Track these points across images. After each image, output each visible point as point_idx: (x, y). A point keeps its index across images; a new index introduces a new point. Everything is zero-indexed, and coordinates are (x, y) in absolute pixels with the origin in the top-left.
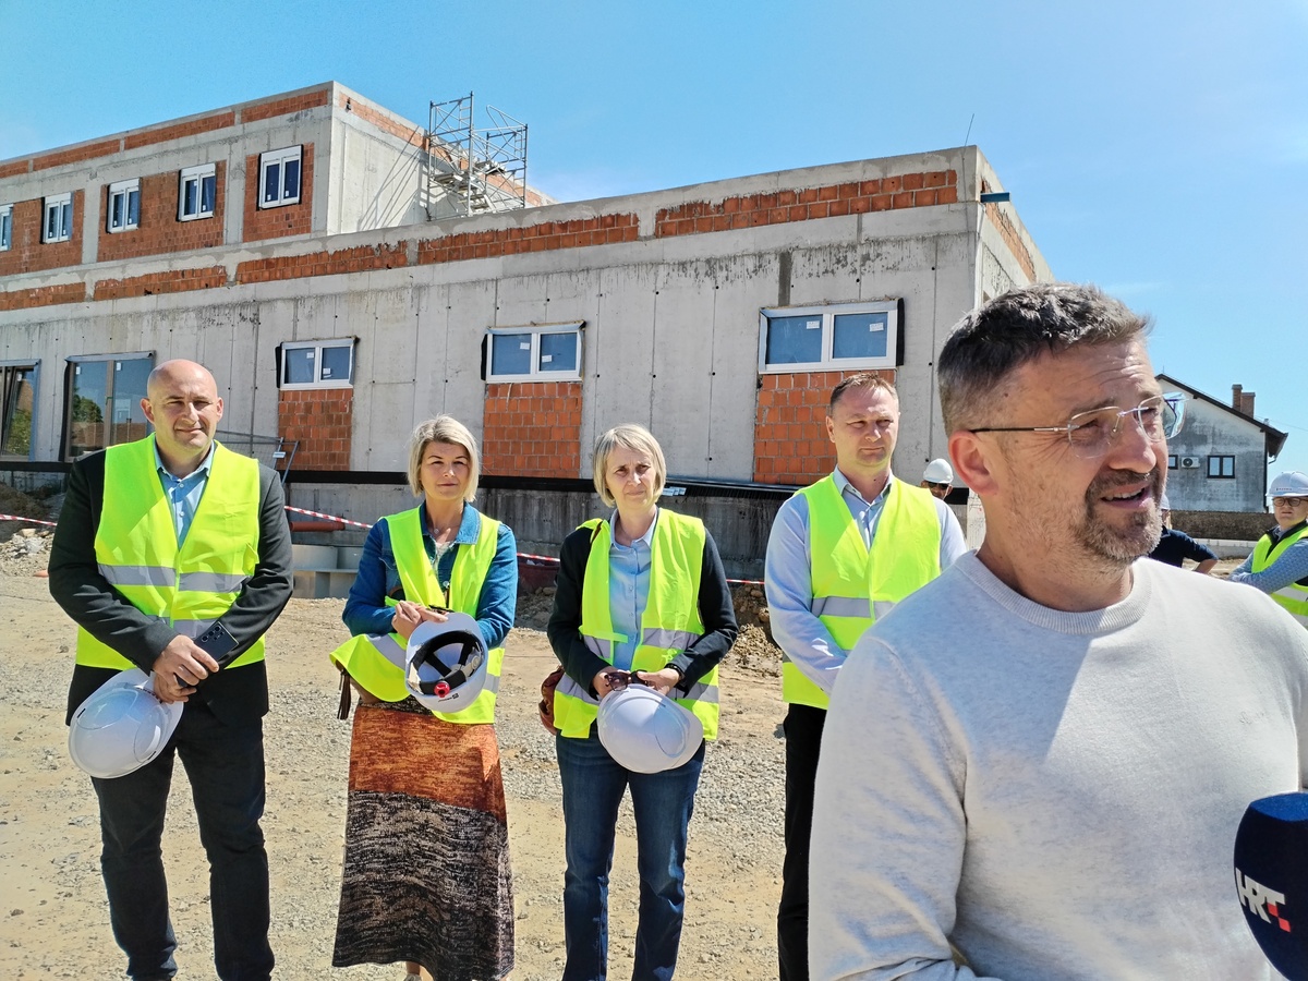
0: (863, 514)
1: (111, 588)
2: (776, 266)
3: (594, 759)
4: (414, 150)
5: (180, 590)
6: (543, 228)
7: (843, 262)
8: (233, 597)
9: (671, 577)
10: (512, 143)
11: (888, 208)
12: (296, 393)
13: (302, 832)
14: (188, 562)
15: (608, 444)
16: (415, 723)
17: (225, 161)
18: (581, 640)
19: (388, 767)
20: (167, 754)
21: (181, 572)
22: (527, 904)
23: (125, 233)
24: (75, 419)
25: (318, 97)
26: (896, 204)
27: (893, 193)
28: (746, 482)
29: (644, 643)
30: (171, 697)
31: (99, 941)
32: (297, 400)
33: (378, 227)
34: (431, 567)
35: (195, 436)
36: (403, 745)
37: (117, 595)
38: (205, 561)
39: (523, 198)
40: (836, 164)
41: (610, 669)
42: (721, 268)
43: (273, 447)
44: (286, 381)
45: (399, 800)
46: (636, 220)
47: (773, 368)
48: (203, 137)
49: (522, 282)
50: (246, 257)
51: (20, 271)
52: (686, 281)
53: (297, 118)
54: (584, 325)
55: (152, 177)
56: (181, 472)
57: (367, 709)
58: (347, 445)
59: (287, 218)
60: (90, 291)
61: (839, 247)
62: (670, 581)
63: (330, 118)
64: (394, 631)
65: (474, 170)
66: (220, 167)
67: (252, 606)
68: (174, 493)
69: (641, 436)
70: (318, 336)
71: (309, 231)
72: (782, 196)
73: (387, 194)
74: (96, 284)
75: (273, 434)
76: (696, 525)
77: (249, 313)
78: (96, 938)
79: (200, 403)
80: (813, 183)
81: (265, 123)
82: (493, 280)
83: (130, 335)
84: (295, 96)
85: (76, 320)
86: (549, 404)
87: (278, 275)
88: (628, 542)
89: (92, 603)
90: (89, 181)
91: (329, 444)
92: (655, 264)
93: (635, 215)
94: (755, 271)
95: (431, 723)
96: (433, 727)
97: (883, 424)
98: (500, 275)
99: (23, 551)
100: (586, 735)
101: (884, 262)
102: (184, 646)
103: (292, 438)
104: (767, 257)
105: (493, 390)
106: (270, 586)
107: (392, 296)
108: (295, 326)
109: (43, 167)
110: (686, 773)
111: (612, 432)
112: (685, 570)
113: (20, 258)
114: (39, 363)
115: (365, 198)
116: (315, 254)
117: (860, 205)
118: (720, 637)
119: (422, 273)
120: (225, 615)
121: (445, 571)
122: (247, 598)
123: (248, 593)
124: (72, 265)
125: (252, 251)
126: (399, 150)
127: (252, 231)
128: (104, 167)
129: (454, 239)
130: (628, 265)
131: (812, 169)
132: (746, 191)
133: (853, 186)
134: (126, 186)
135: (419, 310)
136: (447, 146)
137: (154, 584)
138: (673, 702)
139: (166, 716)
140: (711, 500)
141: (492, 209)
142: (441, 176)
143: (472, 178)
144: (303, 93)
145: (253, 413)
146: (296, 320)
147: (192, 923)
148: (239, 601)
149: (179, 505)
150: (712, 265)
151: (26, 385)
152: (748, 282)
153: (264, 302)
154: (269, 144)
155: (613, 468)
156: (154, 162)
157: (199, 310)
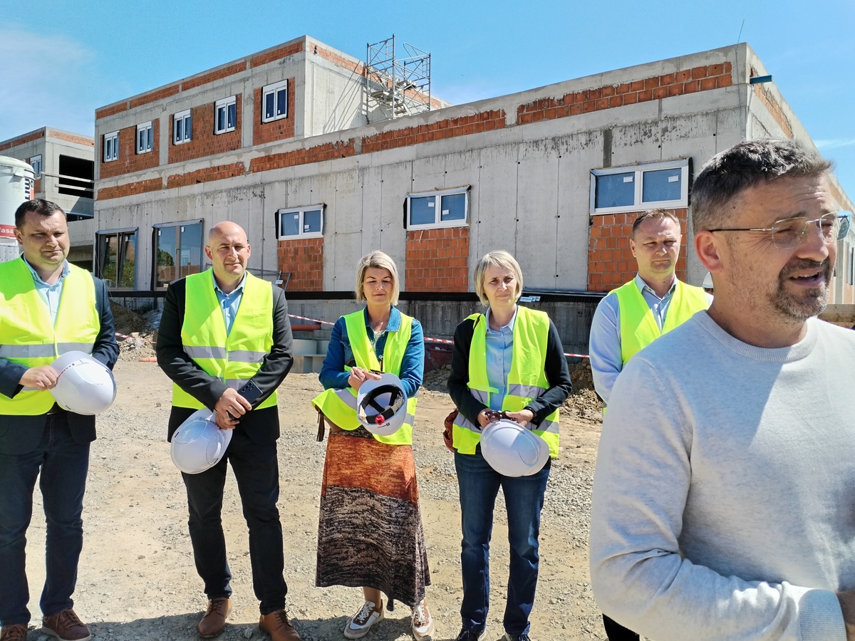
0: (656, 306)
1: (189, 360)
2: (601, 139)
3: (479, 468)
4: (357, 77)
5: (229, 361)
6: (442, 124)
7: (649, 134)
8: (259, 365)
9: (527, 350)
10: (420, 67)
11: (681, 93)
12: (288, 242)
13: (300, 516)
14: (232, 344)
15: (485, 264)
16: (364, 444)
17: (241, 94)
18: (468, 391)
19: (348, 472)
20: (223, 461)
21: (229, 350)
22: (438, 564)
23: (183, 145)
24: (158, 264)
25: (296, 47)
26: (686, 90)
27: (684, 82)
28: (583, 291)
29: (509, 394)
30: (226, 426)
31: (187, 575)
32: (289, 246)
33: (336, 130)
34: (371, 346)
35: (236, 267)
36: (357, 458)
37: (195, 364)
38: (243, 343)
39: (429, 104)
40: (643, 65)
41: (488, 410)
42: (563, 143)
43: (275, 277)
44: (282, 235)
45: (357, 492)
46: (504, 114)
47: (600, 211)
48: (228, 79)
49: (428, 161)
50: (256, 155)
51: (125, 173)
52: (539, 153)
53: (284, 61)
54: (470, 188)
55: (198, 107)
56: (227, 290)
57: (335, 435)
58: (321, 275)
59: (280, 128)
60: (165, 183)
61: (646, 123)
62: (526, 353)
63: (304, 60)
64: (350, 386)
65: (396, 87)
66: (238, 98)
67: (271, 371)
68: (224, 302)
69: (506, 258)
70: (301, 204)
71: (293, 135)
72: (604, 90)
73: (341, 108)
74: (168, 178)
75: (275, 269)
76: (543, 317)
77: (258, 192)
78: (185, 574)
79: (238, 247)
80: (626, 80)
81: (264, 67)
82: (410, 161)
83: (189, 209)
84: (282, 47)
85: (157, 201)
86: (447, 242)
87: (275, 166)
88: (497, 328)
89: (180, 368)
90: (162, 112)
91: (310, 274)
92: (517, 143)
93: (503, 110)
94: (586, 144)
95: (373, 444)
96: (374, 447)
97: (669, 244)
98: (414, 158)
99: (133, 346)
100: (473, 453)
101: (678, 133)
102: (231, 394)
103: (287, 271)
104: (595, 133)
105: (411, 235)
106: (280, 359)
107: (345, 176)
108: (286, 198)
109: (136, 106)
110: (538, 478)
111: (488, 256)
112: (536, 346)
113: (124, 164)
114: (137, 230)
115: (327, 112)
116: (297, 150)
117: (661, 93)
118: (560, 390)
119: (364, 159)
120: (255, 377)
121: (380, 349)
122: (267, 366)
123: (267, 363)
124: (154, 167)
125: (259, 151)
126: (348, 78)
127: (258, 138)
128: (170, 103)
129: (384, 135)
130: (499, 145)
131: (625, 69)
132: (579, 89)
133: (655, 79)
134: (183, 114)
135: (363, 184)
136: (378, 73)
137: (215, 357)
138: (530, 431)
139: (223, 437)
140: (558, 304)
141: (408, 113)
142: (375, 93)
143: (395, 93)
144: (287, 45)
145: (262, 256)
146: (287, 194)
147: (239, 567)
148: (262, 368)
149: (227, 309)
150: (556, 141)
151: (130, 244)
152: (582, 152)
153: (268, 183)
154: (267, 80)
155: (488, 279)
156: (199, 97)
157: (229, 191)
